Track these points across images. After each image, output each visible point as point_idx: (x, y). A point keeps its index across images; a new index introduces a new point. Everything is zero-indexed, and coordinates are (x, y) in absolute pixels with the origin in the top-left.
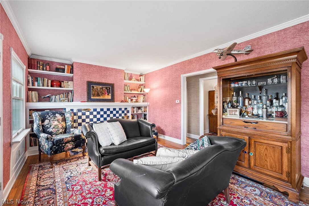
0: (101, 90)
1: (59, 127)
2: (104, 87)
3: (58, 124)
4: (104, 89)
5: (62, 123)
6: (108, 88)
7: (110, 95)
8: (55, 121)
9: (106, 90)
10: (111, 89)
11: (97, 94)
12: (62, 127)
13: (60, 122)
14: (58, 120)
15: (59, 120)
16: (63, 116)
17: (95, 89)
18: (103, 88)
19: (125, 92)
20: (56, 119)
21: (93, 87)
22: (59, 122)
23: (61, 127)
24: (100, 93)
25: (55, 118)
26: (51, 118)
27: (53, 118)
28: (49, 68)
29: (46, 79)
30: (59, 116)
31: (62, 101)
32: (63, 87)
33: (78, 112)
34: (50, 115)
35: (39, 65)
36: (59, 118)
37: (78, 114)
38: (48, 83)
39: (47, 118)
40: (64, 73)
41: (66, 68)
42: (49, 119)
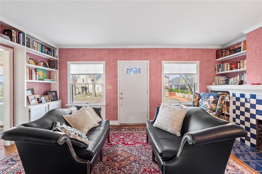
1: (207, 107)
3: (208, 104)
5: (212, 105)
8: (206, 101)
12: (211, 108)
13: (210, 103)
14: (209, 102)
15: (210, 101)
16: (216, 99)
20: (208, 100)
22: (209, 103)
23: (210, 108)
25: (207, 99)
26: (204, 98)
27: (206, 99)
28: (229, 53)
29: (226, 64)
30: (212, 98)
31: (235, 84)
32: (240, 68)
33: (241, 97)
34: (205, 95)
35: (221, 54)
36: (210, 100)
37: (240, 99)
38: (227, 67)
39: (202, 97)
40: (241, 51)
41: (242, 45)
42: (203, 98)
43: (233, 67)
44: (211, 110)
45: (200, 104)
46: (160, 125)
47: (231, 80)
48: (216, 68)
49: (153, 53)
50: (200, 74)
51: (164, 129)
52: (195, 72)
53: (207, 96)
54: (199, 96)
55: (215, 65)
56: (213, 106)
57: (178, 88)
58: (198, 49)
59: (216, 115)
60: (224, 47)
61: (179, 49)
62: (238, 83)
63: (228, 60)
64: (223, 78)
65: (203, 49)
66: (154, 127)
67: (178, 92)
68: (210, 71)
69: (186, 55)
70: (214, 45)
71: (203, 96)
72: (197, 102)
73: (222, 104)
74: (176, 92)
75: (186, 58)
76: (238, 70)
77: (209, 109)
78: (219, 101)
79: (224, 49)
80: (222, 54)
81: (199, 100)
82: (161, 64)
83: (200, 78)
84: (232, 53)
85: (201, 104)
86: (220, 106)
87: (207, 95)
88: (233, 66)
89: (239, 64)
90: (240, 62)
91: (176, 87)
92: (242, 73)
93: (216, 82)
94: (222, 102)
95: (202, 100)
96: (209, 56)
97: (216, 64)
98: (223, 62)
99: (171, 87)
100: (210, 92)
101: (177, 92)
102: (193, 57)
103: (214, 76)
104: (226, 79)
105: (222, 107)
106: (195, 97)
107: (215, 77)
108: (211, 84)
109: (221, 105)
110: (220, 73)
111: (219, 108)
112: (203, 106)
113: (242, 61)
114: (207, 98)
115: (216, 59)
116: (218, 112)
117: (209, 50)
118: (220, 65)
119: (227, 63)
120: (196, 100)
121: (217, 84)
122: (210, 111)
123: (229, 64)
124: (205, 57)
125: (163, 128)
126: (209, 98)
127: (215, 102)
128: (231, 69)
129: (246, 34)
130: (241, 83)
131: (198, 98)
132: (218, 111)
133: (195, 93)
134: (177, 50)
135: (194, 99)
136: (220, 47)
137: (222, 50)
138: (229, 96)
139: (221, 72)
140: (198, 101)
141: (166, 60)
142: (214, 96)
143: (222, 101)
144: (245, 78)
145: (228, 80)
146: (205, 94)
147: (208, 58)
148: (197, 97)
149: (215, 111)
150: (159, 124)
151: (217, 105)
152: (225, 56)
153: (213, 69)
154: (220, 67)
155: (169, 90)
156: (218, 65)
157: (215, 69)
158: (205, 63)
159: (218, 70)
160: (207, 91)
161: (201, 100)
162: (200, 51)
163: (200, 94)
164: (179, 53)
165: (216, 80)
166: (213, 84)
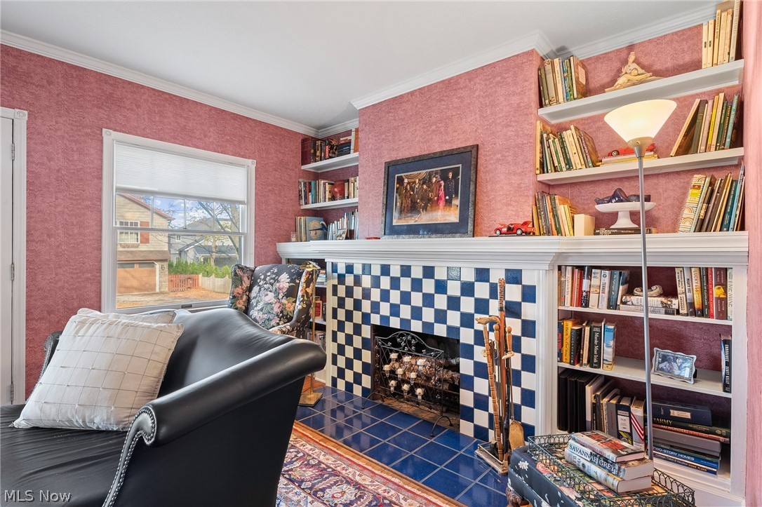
0: (425, 187)
1: (272, 309)
2: (436, 173)
3: (274, 300)
4: (434, 180)
5: (284, 301)
6: (450, 175)
7: (456, 202)
8: (271, 291)
9: (442, 182)
10: (460, 177)
11: (411, 207)
12: (282, 312)
13: (280, 297)
14: (277, 292)
15: (280, 291)
16: (295, 283)
17: (406, 189)
18: (430, 179)
19: (550, 176)
20: (274, 288)
21: (401, 180)
22: (277, 297)
23: (279, 311)
24: (421, 200)
25: (272, 284)
26: (266, 284)
28: (329, 152)
29: (322, 182)
30: (284, 281)
31: (338, 238)
32: (348, 198)
33: (346, 273)
34: (269, 274)
35: (312, 151)
36: (281, 286)
37: (346, 278)
38: (325, 193)
39: (259, 281)
40: (349, 153)
41: (352, 138)
42: (261, 284)
43: (336, 192)
44: (283, 316)
45: (254, 302)
46: (54, 410)
47: (333, 227)
48: (300, 191)
49: (50, 83)
50: (258, 203)
51: (78, 423)
52: (242, 197)
53: (274, 276)
54: (252, 276)
55: (300, 183)
56: (287, 306)
57: (206, 260)
58: (251, 119)
59: (293, 330)
60: (320, 134)
61: (183, 101)
62: (344, 236)
63: (328, 172)
64: (315, 223)
65: (268, 125)
66: (18, 430)
67: (208, 274)
68: (286, 199)
69: (211, 129)
70: (295, 121)
71: (262, 277)
72: (245, 298)
73: (308, 297)
74: (200, 276)
75: (211, 140)
76: (346, 201)
77: (278, 316)
78: (300, 288)
79: (319, 140)
80: (315, 152)
81: (250, 289)
82: (102, 141)
83: (258, 218)
84: (334, 153)
85: (257, 303)
86: (303, 301)
87: (273, 273)
88: (336, 190)
89: (346, 184)
90: (348, 181)
91: (201, 257)
92: (352, 210)
93: (301, 232)
94: (307, 289)
95: (260, 289)
96: (283, 151)
97: (301, 180)
98: (317, 175)
99: (180, 254)
100: (284, 262)
101: (203, 276)
102: (236, 143)
103: (296, 215)
104: (322, 224)
105: (309, 306)
106: (237, 280)
107: (299, 217)
108: (289, 240)
109: (305, 298)
110: (311, 206)
111: (300, 307)
112: (262, 310)
113: (353, 179)
114: (272, 281)
115: (302, 165)
116: (297, 321)
117: (282, 133)
118: (310, 183)
119: (325, 181)
120: (240, 291)
121: (303, 238)
122: (280, 320)
123: (329, 184)
124: (273, 151)
125: (70, 421)
126: (278, 282)
127: (292, 293)
128: (333, 198)
129: (358, 109)
130: (350, 235)
131: (246, 283)
132: (297, 317)
133: (239, 268)
134: (177, 103)
135: (236, 287)
136: (310, 132)
137: (315, 140)
138: (326, 273)
139: (312, 203)
140: (247, 293)
141: (123, 132)
142: (291, 275)
143: (308, 286)
144: (357, 224)
145: (327, 229)
146: (268, 270)
147: (280, 156)
148: (245, 279)
149: (290, 319)
150: (47, 407)
151: (295, 302)
152: (321, 160)
153: (294, 194)
154: (310, 191)
155: (170, 266)
156: (305, 183)
157: (300, 195)
158: (271, 170)
159: (306, 198)
160: (278, 260)
161: (256, 289)
162: (256, 129)
163: (253, 271)
164: (185, 118)
165: (301, 226)
166: (293, 239)
